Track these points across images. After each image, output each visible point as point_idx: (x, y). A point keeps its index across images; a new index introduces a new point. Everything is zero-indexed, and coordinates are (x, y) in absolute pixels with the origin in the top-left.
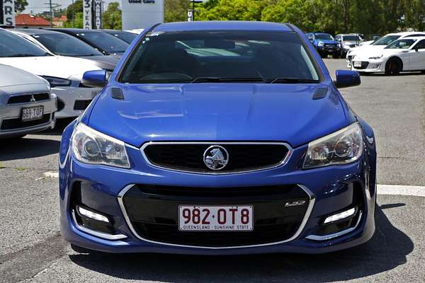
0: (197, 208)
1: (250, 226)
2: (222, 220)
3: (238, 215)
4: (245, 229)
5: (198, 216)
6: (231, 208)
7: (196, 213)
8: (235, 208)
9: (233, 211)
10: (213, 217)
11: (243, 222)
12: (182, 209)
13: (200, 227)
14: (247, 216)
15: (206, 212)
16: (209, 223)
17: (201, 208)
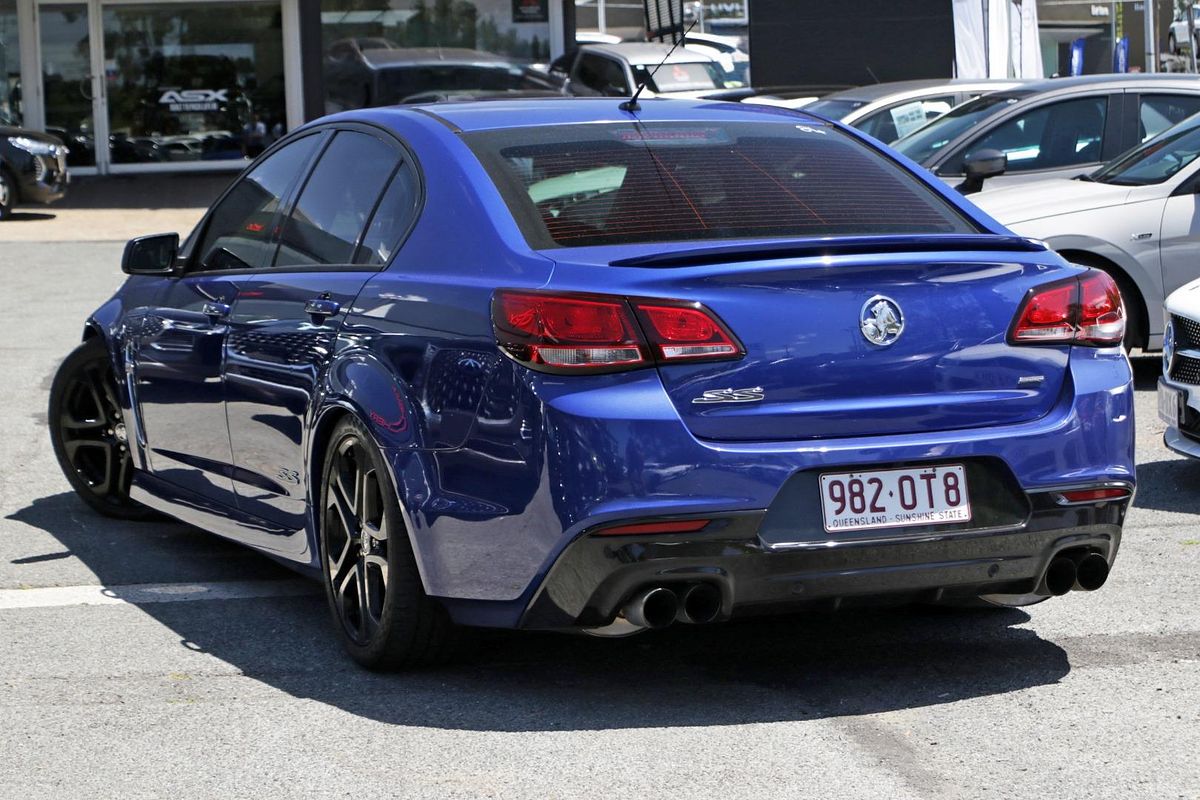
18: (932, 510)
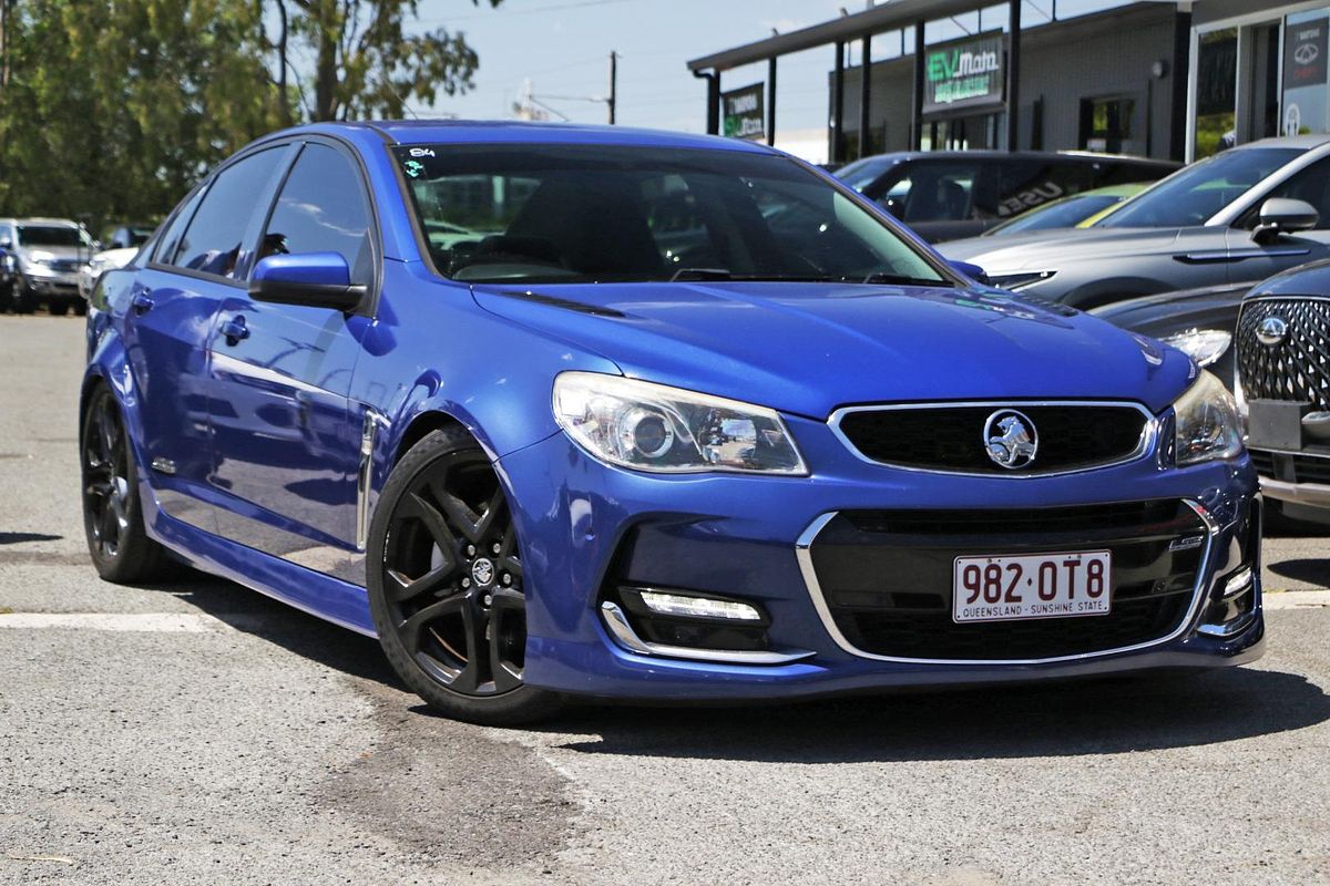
0: (995, 561)
1: (1103, 604)
2: (1048, 590)
3: (1081, 573)
4: (1096, 610)
5: (997, 581)
6: (1066, 557)
7: (993, 574)
8: (1074, 557)
9: (1071, 565)
10: (1030, 582)
11: (1092, 594)
12: (962, 564)
13: (1002, 611)
14: (1099, 576)
15: (1014, 572)
16: (1019, 599)
17: (1004, 562)
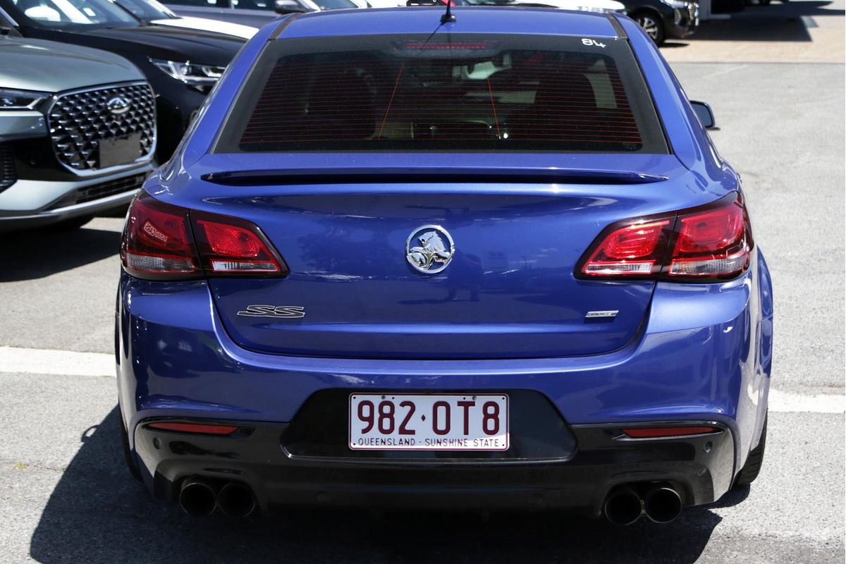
18: (466, 436)
